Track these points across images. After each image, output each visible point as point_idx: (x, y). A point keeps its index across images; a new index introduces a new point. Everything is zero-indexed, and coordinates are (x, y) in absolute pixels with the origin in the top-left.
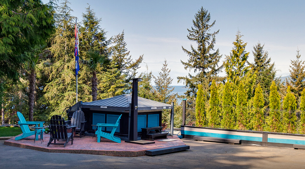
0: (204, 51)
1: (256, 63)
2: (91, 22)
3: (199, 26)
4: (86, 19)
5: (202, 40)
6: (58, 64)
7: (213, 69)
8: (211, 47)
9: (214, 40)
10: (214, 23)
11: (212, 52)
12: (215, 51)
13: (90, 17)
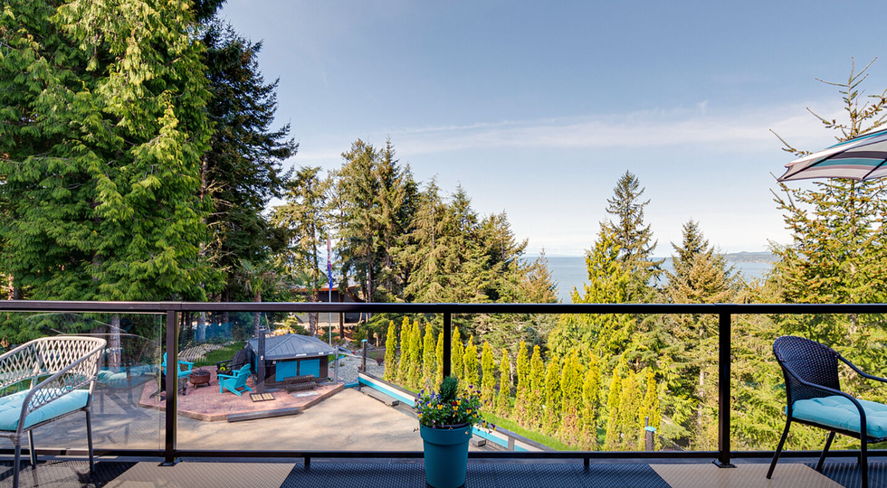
0: (628, 227)
1: (686, 247)
2: (462, 202)
3: (621, 197)
4: (456, 199)
5: (626, 213)
6: (422, 251)
7: (641, 249)
8: (639, 221)
9: (641, 213)
10: (642, 191)
11: (639, 228)
12: (646, 227)
13: (461, 196)
